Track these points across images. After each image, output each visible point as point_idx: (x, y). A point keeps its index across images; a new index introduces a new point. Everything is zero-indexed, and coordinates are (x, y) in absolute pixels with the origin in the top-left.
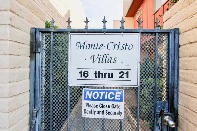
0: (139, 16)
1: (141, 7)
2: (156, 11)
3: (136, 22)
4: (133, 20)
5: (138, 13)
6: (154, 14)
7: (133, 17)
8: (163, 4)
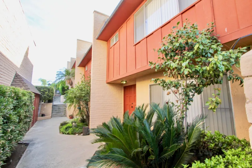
0: (115, 43)
1: (118, 33)
2: (138, 41)
3: (110, 49)
4: (107, 45)
5: (114, 39)
6: (135, 45)
7: (106, 42)
8: (145, 36)
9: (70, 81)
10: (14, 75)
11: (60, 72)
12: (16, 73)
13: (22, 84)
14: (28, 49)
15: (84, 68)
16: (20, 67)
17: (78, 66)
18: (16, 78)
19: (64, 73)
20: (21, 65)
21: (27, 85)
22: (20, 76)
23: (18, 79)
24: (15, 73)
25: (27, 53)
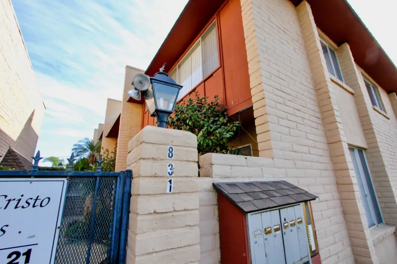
3: (145, 114)
4: (141, 109)
9: (93, 159)
10: (6, 151)
11: (80, 145)
12: (10, 149)
13: (15, 164)
14: (33, 114)
15: (115, 139)
16: (18, 139)
17: (106, 136)
18: (9, 155)
19: (85, 147)
20: (18, 137)
21: (23, 165)
22: (15, 152)
23: (11, 157)
24: (8, 149)
25: (30, 120)
